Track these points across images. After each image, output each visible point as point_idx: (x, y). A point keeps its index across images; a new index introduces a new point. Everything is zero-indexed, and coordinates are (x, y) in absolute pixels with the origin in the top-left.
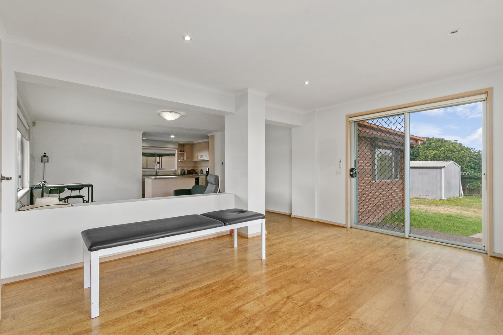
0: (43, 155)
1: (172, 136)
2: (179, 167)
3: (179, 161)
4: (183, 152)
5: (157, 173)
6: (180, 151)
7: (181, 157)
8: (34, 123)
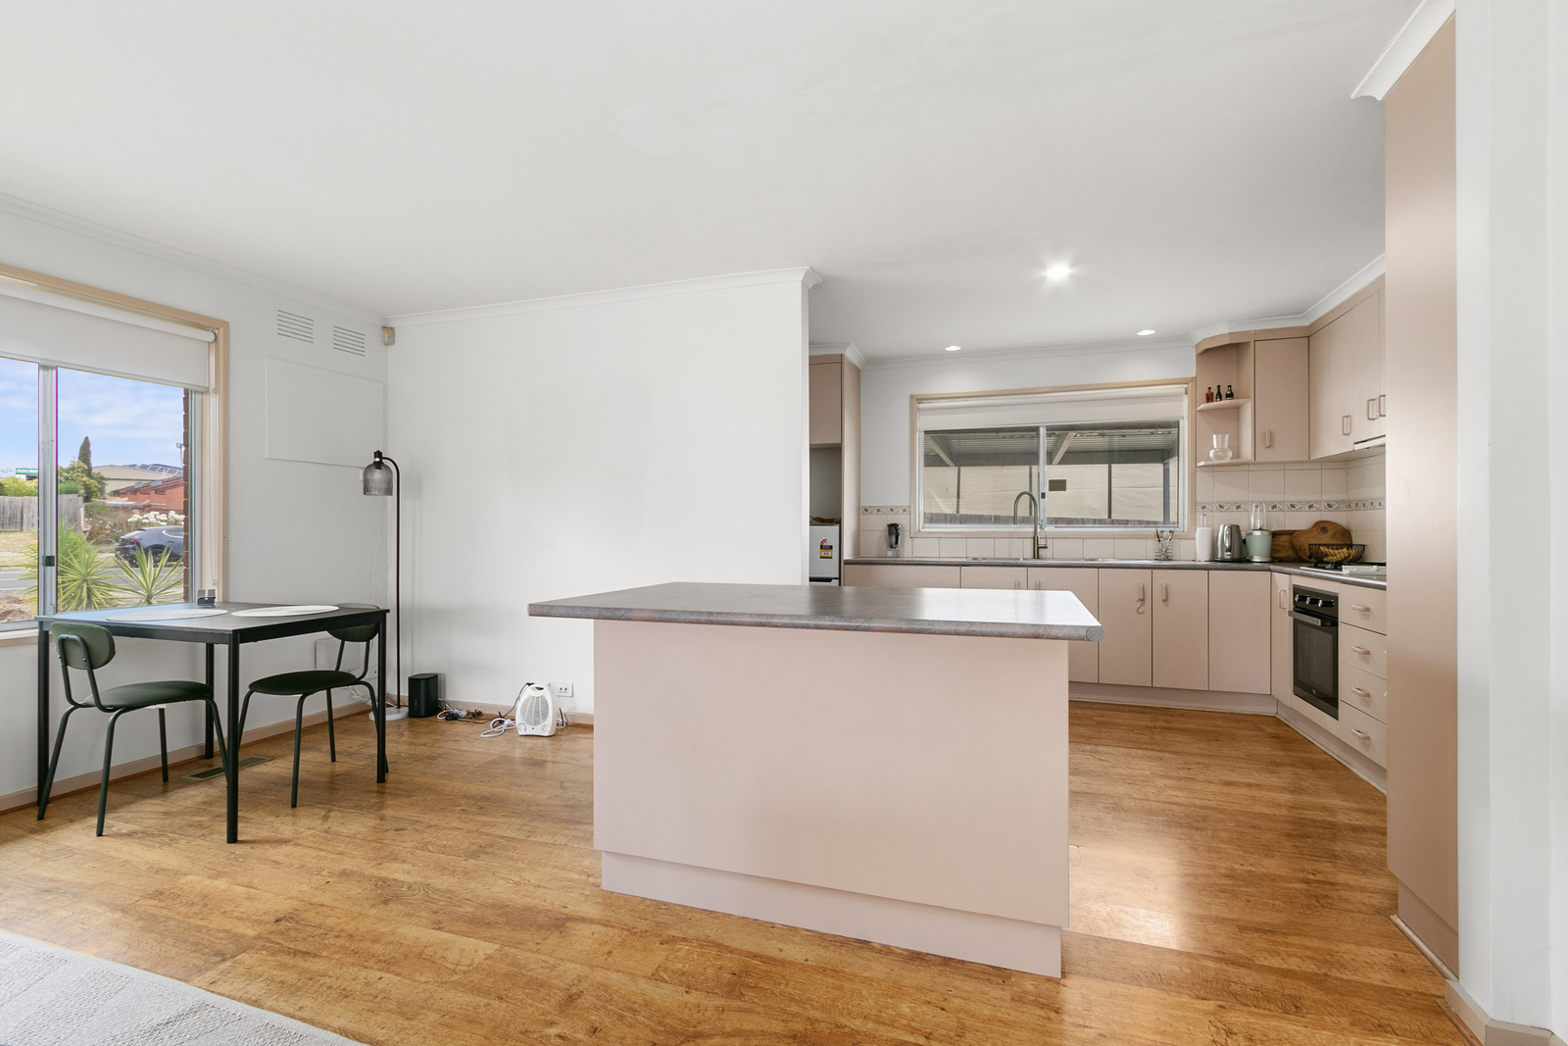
0: (372, 459)
2: (1203, 508)
3: (1202, 463)
4: (1227, 396)
5: (1038, 548)
6: (1209, 398)
7: (1214, 436)
8: (389, 330)
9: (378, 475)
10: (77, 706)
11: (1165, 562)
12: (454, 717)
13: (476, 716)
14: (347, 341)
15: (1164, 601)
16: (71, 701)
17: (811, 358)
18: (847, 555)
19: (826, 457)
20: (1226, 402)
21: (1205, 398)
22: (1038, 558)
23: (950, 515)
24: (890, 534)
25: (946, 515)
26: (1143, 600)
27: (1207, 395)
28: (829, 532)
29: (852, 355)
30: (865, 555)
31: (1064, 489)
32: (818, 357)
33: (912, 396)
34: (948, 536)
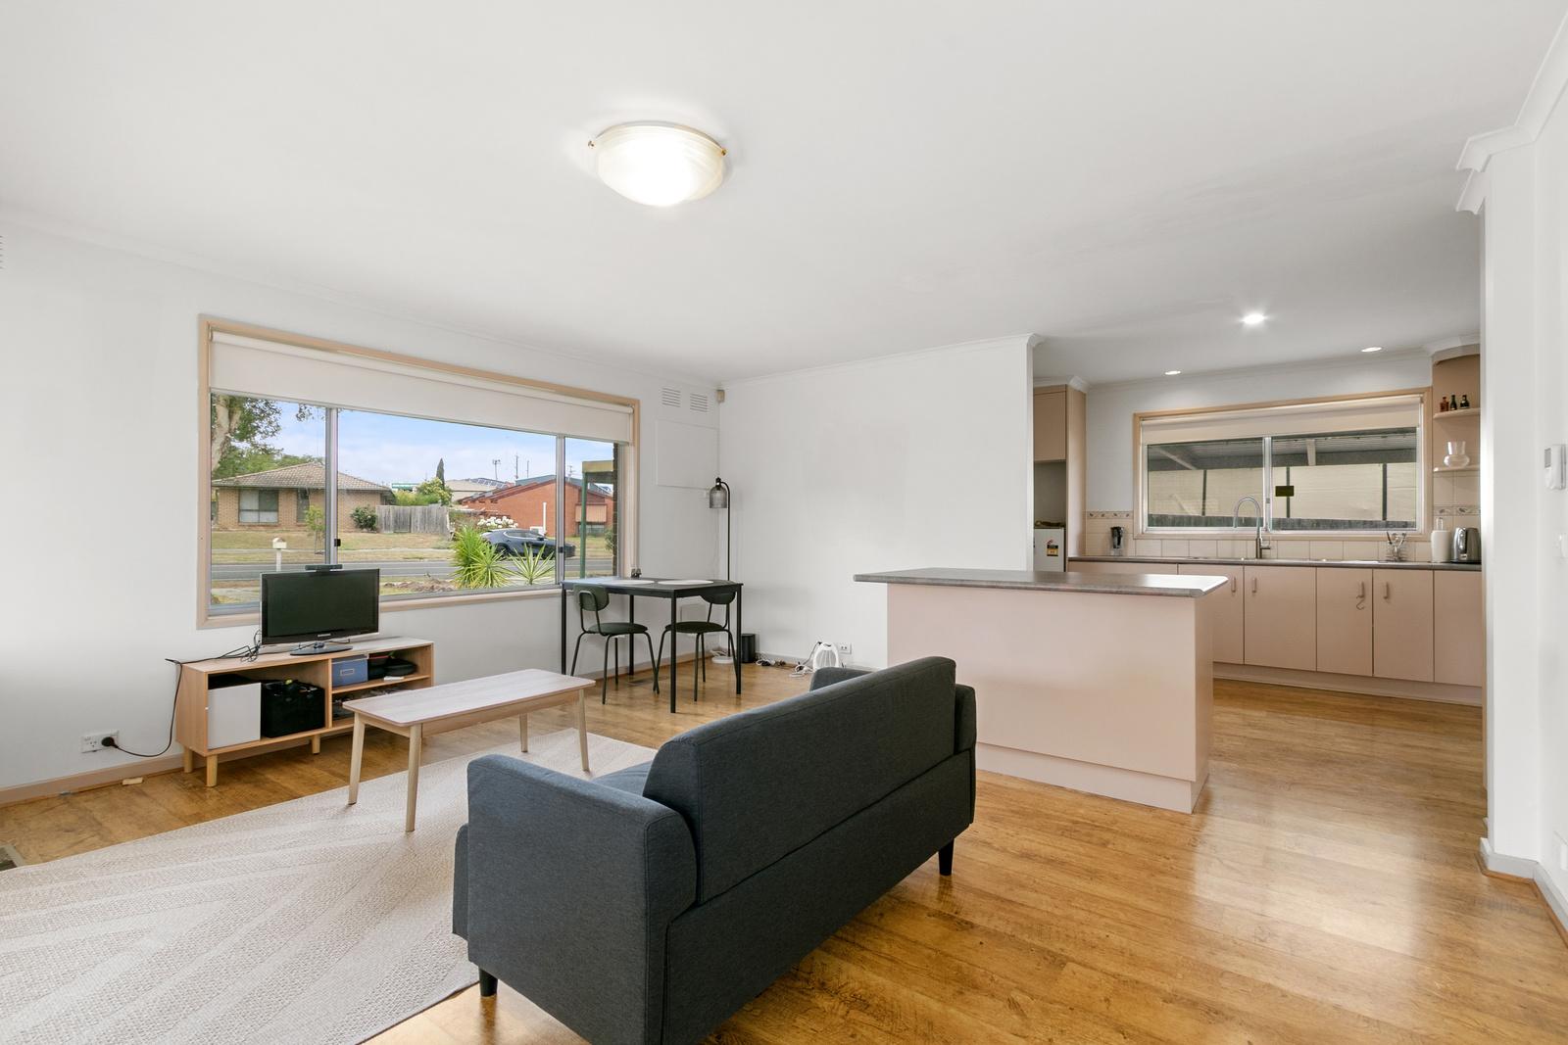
0: (714, 484)
1: (1254, 319)
2: (1442, 511)
3: (1436, 470)
4: (1462, 405)
5: (1261, 549)
6: (1444, 407)
7: (1449, 444)
8: (721, 392)
9: (718, 495)
10: (585, 632)
11: (1399, 562)
12: (766, 664)
13: (782, 665)
14: (698, 403)
15: (1385, 598)
16: (583, 629)
17: (1034, 389)
18: (1072, 553)
19: (1050, 472)
20: (1460, 411)
21: (1439, 408)
22: (1261, 558)
23: (1195, 517)
24: (1113, 535)
25: (1190, 517)
26: (1363, 596)
27: (1442, 405)
28: (1055, 534)
29: (1075, 384)
30: (1089, 554)
31: (1292, 495)
32: (1040, 388)
33: (1135, 415)
34: (1171, 538)
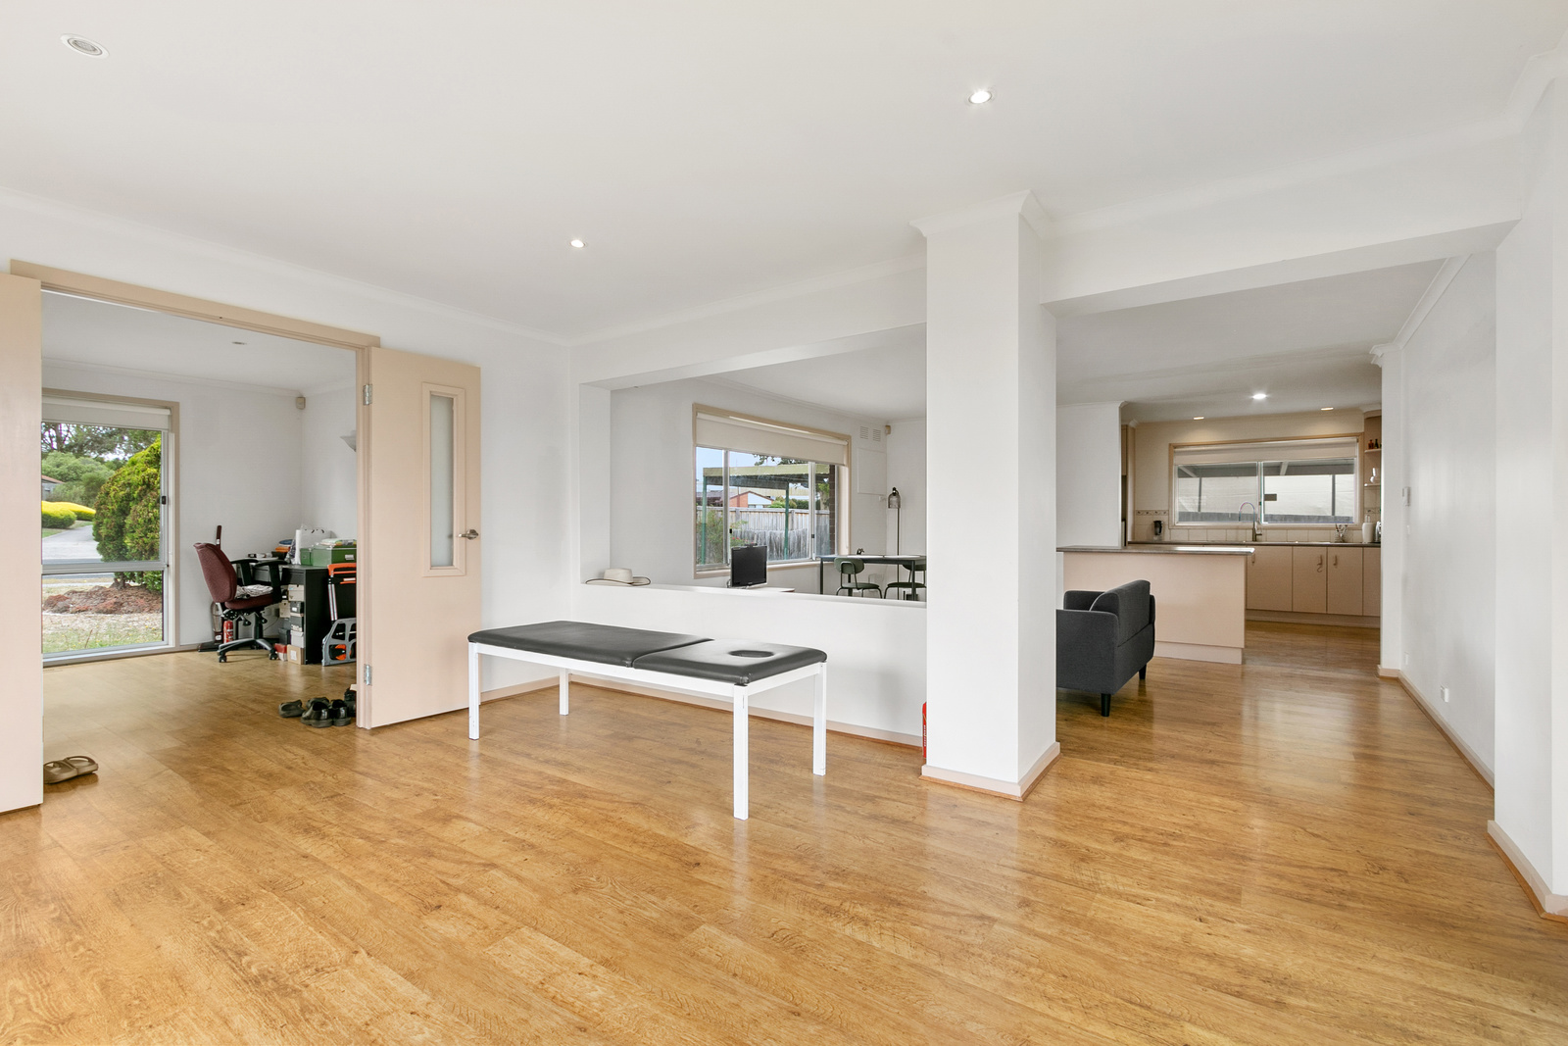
0: (891, 492)
1: (1260, 396)
2: (1369, 511)
3: (1366, 486)
5: (1256, 536)
7: (1373, 469)
8: (888, 427)
9: (894, 499)
11: (1343, 542)
14: (878, 435)
15: (1335, 565)
16: (841, 586)
18: (1130, 538)
22: (1255, 541)
24: (1156, 527)
26: (1321, 564)
27: (1370, 445)
30: (1139, 538)
31: (1275, 499)
33: (1170, 445)
34: (1195, 528)
